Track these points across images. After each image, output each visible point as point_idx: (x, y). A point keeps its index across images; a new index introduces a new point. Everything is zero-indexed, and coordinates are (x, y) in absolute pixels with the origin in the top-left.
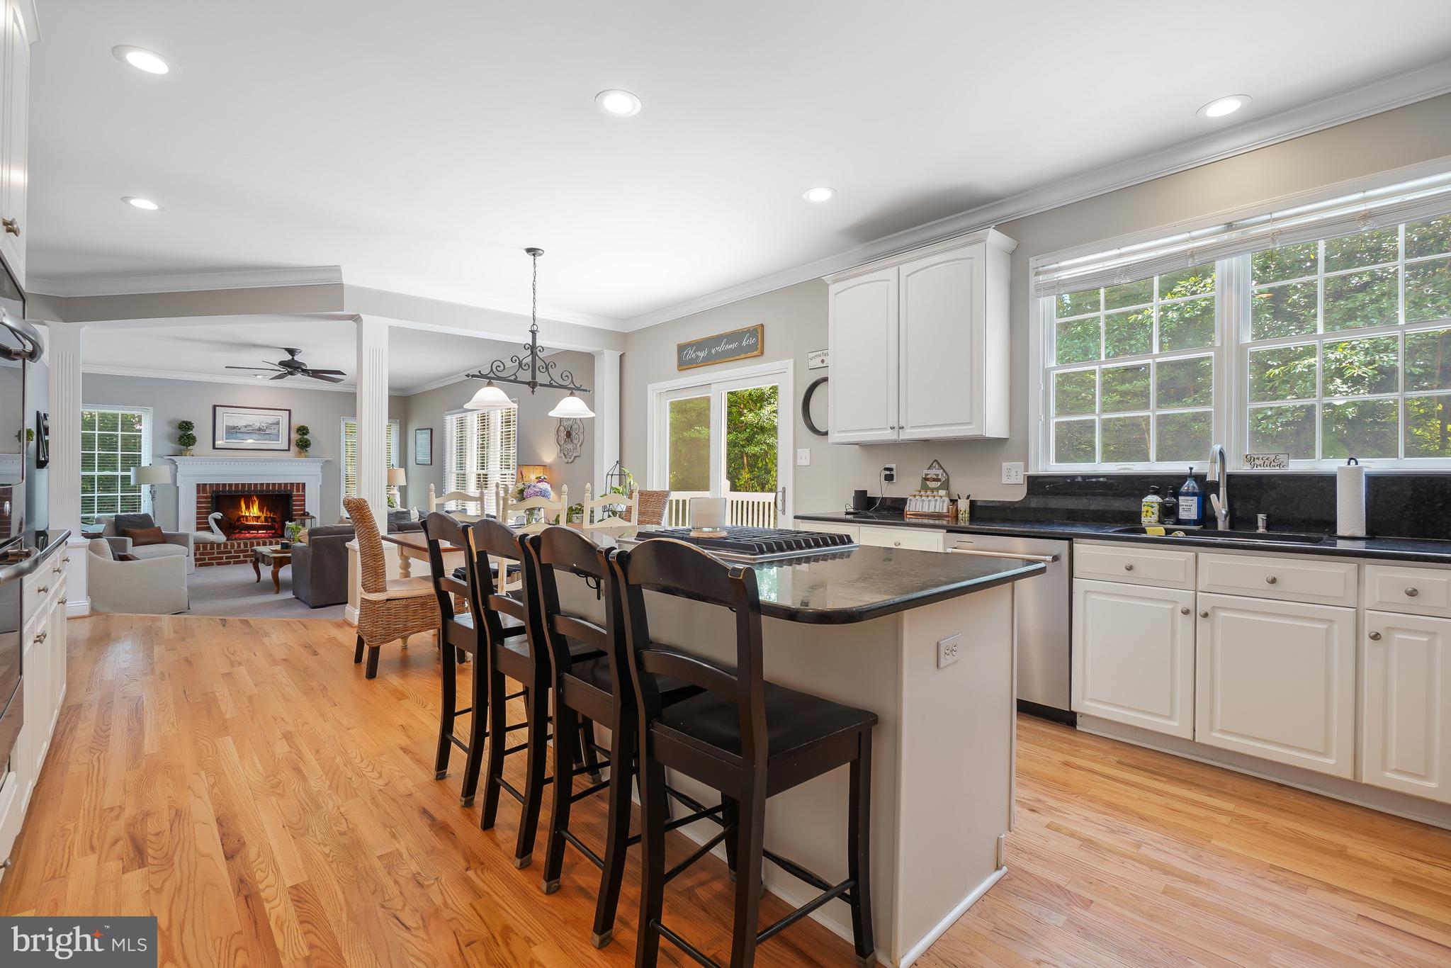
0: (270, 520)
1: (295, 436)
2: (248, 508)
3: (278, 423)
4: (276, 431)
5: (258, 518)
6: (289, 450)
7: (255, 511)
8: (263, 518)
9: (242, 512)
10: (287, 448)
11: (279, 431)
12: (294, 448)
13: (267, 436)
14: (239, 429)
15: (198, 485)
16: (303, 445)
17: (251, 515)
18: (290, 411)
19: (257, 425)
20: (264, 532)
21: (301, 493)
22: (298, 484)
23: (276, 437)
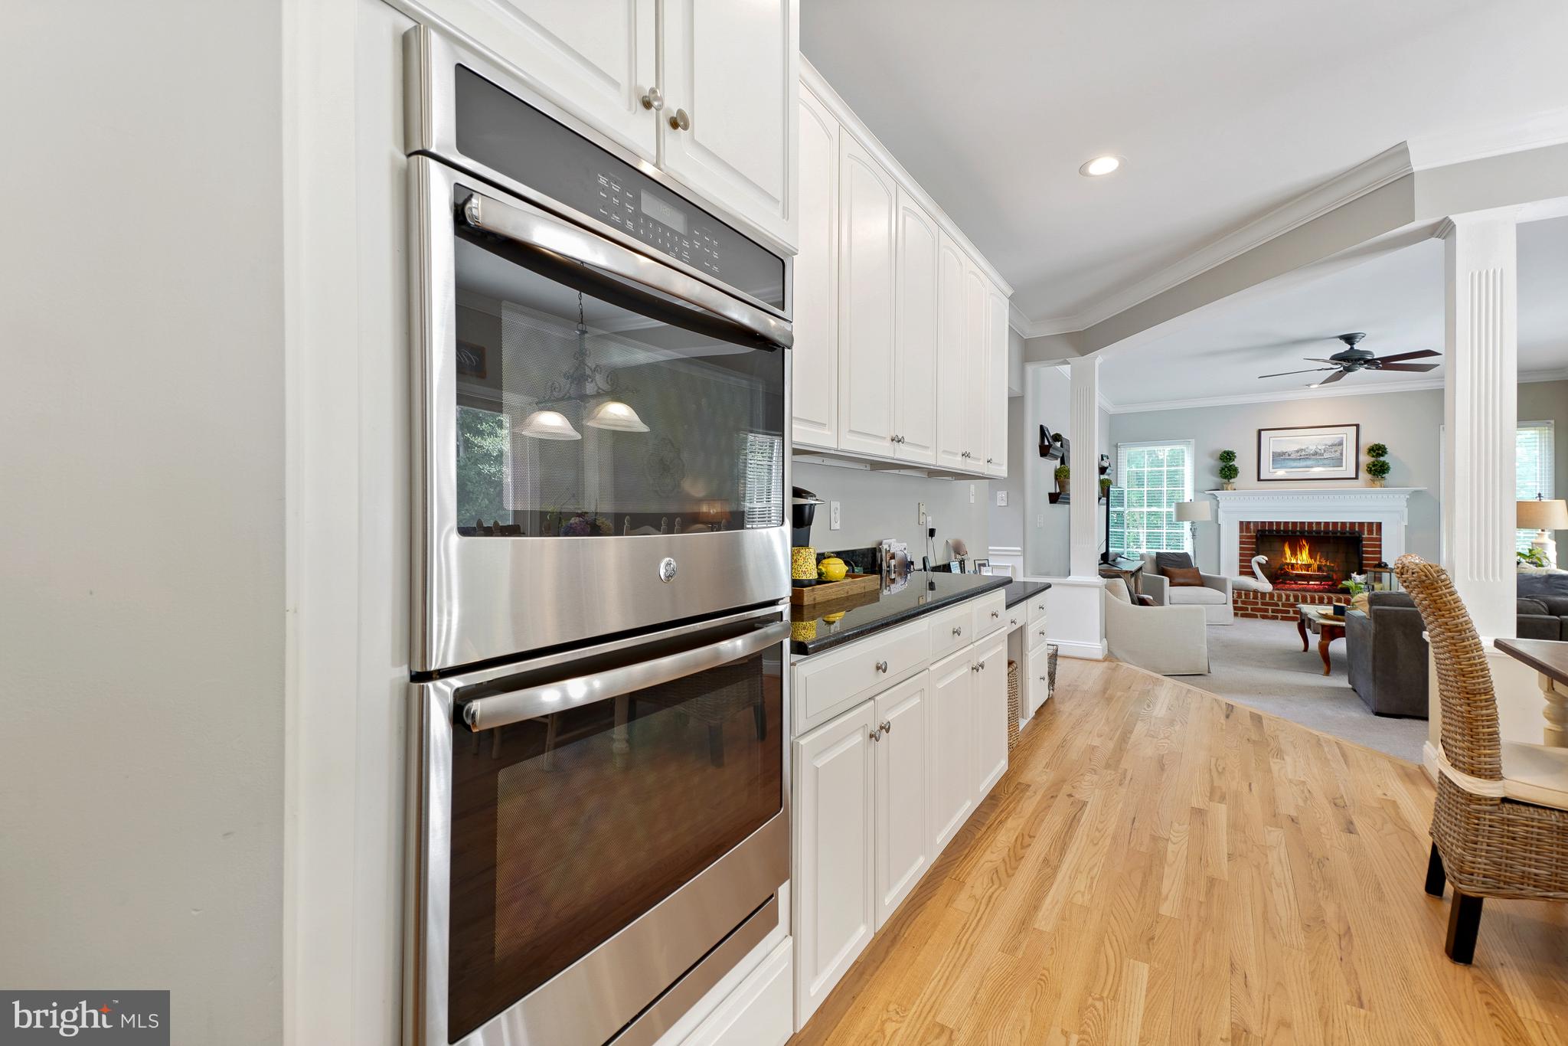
0: (1325, 569)
1: (1366, 459)
2: (1294, 553)
3: (1341, 444)
4: (1338, 454)
5: (1308, 567)
6: (1356, 478)
7: (1304, 557)
8: (1316, 566)
9: (1286, 559)
11: (1342, 454)
12: (1364, 475)
13: (1326, 462)
14: (1289, 455)
15: (1241, 523)
16: (1378, 470)
17: (1299, 562)
18: (1357, 426)
19: (1313, 448)
20: (1317, 583)
21: (1375, 536)
22: (1370, 524)
23: (1338, 462)
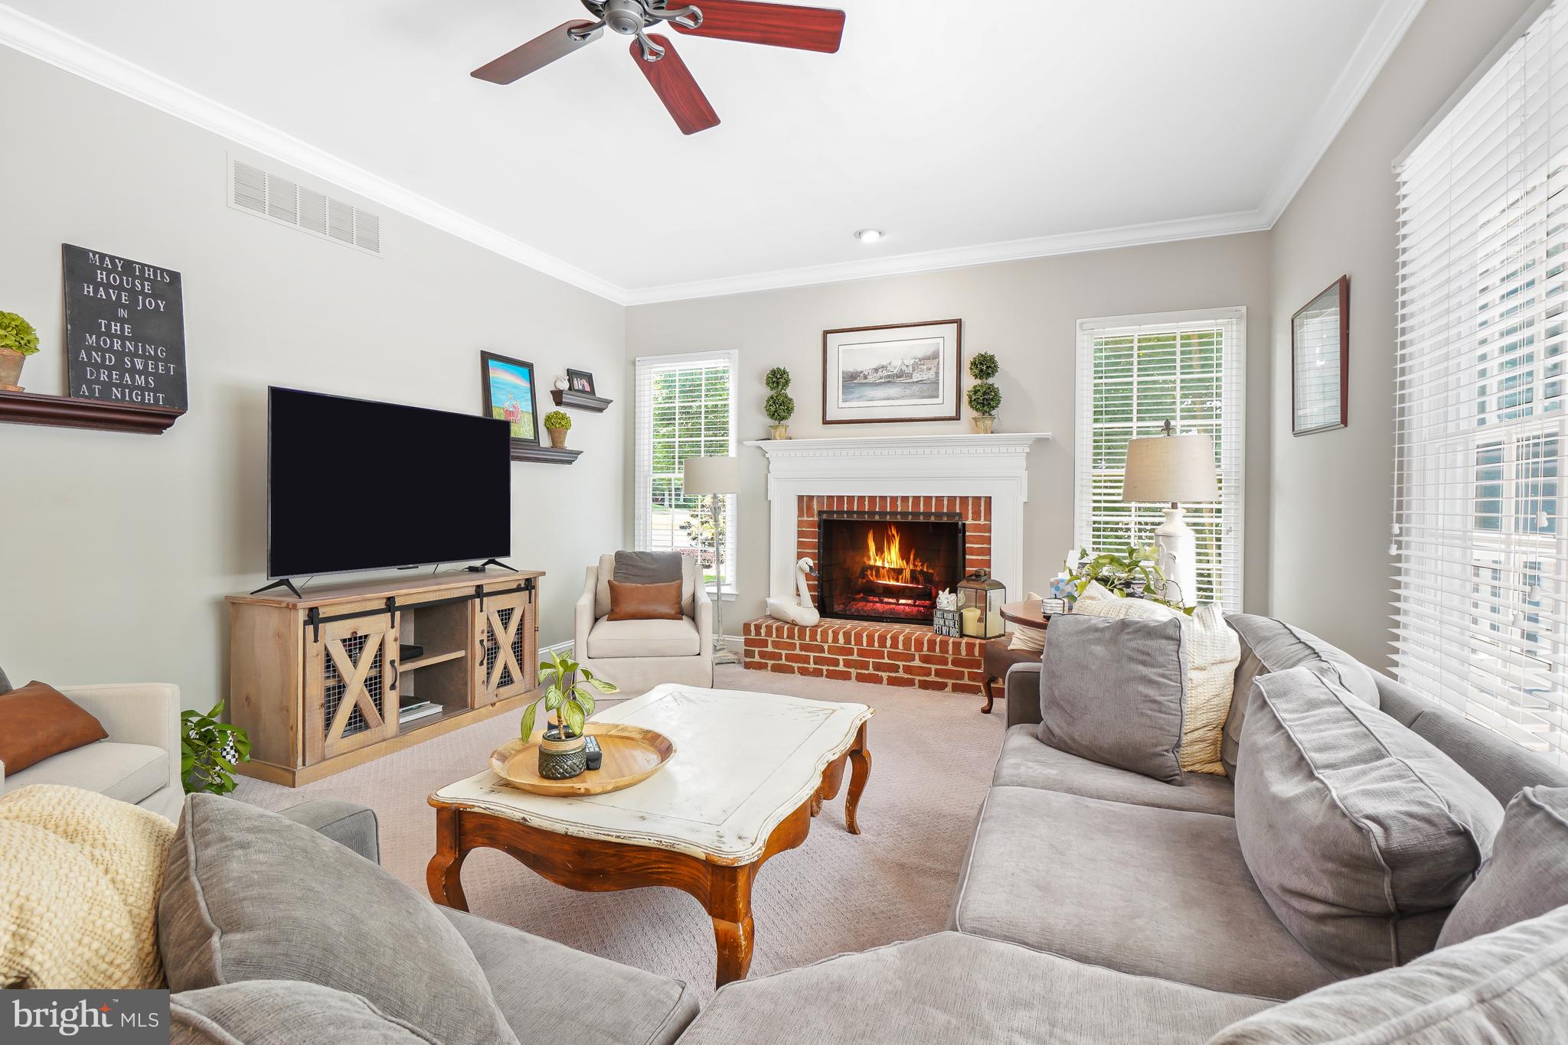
0: (921, 578)
1: (970, 382)
2: (880, 550)
3: (935, 357)
4: (932, 374)
5: (897, 573)
6: (957, 418)
7: (893, 557)
8: (907, 574)
9: (869, 559)
10: (954, 414)
11: (937, 374)
12: (967, 411)
13: (915, 388)
14: (865, 377)
15: (800, 498)
16: (986, 401)
17: (887, 565)
18: (958, 322)
19: (896, 365)
20: (910, 602)
21: (982, 522)
22: (977, 499)
23: (931, 389)
